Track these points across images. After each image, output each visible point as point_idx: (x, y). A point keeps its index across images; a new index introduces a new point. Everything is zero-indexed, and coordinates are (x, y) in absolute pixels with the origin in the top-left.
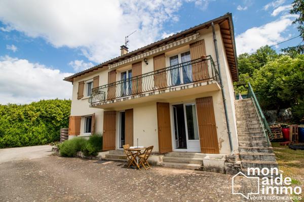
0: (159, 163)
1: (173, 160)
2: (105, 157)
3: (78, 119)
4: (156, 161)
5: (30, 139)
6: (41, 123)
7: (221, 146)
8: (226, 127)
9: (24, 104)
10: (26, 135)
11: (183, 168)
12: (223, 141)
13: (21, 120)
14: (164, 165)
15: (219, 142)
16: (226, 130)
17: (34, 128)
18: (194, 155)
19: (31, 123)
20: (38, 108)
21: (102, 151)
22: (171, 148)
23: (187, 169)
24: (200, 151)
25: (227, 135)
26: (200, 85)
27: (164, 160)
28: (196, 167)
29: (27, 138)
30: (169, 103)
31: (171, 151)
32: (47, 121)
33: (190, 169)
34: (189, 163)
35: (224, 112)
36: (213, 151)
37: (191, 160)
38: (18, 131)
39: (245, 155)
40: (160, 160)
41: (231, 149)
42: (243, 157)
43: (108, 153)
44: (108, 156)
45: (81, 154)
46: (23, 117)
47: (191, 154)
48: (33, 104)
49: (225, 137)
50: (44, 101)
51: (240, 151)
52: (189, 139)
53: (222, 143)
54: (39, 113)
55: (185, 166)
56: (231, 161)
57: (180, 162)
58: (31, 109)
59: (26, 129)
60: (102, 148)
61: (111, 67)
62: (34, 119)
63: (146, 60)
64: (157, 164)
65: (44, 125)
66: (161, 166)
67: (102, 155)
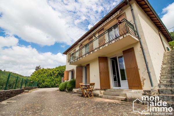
0: (100, 95)
1: (109, 94)
2: (76, 91)
3: (68, 72)
4: (98, 94)
5: (55, 84)
6: (59, 77)
7: (144, 84)
8: (146, 68)
9: (53, 68)
10: (53, 82)
11: (113, 99)
12: (145, 79)
13: (51, 75)
14: (103, 96)
15: (141, 80)
16: (147, 71)
17: (56, 79)
18: (123, 90)
19: (55, 77)
20: (58, 70)
21: (75, 88)
22: (110, 86)
23: (116, 100)
24: (128, 88)
25: (147, 74)
26: (119, 39)
27: (104, 94)
28: (122, 98)
29: (53, 84)
30: (107, 57)
31: (110, 88)
32: (61, 76)
33: (118, 100)
34: (119, 96)
35: (143, 57)
36: (137, 87)
37: (120, 94)
38: (50, 80)
39: (163, 90)
40: (101, 93)
41: (152, 85)
42: (162, 92)
43: (78, 89)
44: (78, 91)
45: (66, 90)
46: (52, 74)
47: (122, 90)
48: (56, 68)
49: (146, 76)
50: (60, 66)
51: (160, 87)
52: (122, 80)
53: (145, 81)
54: (58, 72)
55: (115, 97)
56: (148, 94)
57: (113, 95)
58: (55, 70)
59: (53, 79)
60: (75, 87)
61: (80, 43)
62: (56, 74)
63: (94, 35)
64: (99, 96)
65: (60, 78)
66: (101, 97)
67: (75, 90)
